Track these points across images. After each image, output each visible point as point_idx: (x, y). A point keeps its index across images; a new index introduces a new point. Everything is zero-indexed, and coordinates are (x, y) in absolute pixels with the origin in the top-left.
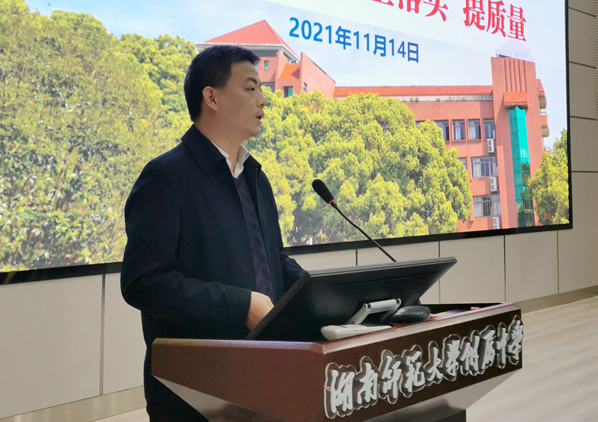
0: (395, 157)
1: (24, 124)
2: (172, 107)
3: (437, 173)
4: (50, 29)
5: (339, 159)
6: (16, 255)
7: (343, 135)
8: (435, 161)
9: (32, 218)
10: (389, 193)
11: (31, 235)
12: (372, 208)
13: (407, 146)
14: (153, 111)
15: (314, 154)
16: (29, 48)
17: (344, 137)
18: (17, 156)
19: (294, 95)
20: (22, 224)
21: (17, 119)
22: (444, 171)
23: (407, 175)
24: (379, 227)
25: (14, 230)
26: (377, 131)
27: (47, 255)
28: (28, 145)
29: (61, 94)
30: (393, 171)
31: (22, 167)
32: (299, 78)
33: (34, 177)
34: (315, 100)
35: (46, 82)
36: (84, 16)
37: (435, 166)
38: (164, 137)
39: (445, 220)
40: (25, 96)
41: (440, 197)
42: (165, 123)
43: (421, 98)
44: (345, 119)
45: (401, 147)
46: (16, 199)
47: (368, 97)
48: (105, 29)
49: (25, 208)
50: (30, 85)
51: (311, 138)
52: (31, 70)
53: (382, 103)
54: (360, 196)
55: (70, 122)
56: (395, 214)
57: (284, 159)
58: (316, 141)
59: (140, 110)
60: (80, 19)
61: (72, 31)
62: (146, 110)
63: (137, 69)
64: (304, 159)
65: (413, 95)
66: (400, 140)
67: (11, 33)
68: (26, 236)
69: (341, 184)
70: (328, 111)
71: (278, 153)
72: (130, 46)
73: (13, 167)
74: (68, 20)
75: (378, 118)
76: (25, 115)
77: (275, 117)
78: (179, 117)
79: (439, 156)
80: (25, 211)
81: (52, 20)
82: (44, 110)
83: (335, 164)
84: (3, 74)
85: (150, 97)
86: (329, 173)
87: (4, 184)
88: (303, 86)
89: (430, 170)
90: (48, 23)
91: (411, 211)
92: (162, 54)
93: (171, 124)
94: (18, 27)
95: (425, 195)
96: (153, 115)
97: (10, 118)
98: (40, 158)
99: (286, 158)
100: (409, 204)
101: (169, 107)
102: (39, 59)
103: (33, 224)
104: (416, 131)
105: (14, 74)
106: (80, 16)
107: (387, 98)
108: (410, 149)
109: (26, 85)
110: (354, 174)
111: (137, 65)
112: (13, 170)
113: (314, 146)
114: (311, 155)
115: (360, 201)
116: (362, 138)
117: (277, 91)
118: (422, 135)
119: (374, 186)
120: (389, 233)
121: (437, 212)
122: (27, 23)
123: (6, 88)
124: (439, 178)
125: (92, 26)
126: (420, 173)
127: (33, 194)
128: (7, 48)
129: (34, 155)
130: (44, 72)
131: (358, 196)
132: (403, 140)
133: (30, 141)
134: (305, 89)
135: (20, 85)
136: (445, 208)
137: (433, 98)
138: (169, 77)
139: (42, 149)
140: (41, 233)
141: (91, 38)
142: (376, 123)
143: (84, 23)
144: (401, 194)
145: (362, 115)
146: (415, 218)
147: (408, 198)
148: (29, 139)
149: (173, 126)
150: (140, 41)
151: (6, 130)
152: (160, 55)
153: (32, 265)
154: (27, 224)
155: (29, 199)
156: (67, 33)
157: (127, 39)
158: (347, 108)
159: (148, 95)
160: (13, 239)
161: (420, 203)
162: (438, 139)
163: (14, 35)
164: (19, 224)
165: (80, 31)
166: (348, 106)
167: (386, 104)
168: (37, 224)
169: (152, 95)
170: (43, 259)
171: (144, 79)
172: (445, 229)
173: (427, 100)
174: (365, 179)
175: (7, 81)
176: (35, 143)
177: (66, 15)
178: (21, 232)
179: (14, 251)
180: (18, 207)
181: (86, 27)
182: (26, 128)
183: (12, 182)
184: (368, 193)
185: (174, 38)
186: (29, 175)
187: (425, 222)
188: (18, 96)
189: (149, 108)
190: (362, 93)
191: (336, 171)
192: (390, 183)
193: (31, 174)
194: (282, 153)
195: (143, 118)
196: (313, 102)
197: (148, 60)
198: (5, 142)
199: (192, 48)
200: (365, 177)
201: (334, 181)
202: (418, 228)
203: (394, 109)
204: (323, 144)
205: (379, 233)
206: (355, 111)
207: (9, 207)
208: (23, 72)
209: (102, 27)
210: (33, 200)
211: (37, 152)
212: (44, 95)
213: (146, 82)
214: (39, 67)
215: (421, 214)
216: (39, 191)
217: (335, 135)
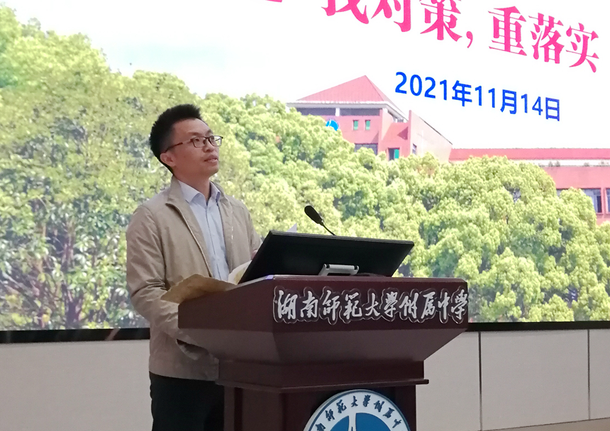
0: (529, 230)
1: (107, 184)
2: (260, 170)
3: (585, 250)
4: (132, 89)
5: (456, 230)
6: (100, 313)
7: (461, 203)
8: (583, 237)
9: (116, 278)
10: (521, 271)
11: (115, 295)
12: (500, 287)
13: (545, 218)
14: (240, 173)
15: (426, 223)
16: (111, 109)
17: (463, 205)
18: (101, 216)
19: (400, 157)
20: (106, 282)
21: (99, 178)
22: (595, 248)
23: (545, 251)
24: (507, 308)
25: (98, 289)
26: (505, 200)
27: (131, 315)
28: (111, 205)
29: (143, 154)
30: (527, 245)
31: (105, 227)
32: (406, 138)
33: (118, 237)
34: (427, 163)
35: (128, 142)
36: (166, 75)
37: (582, 242)
38: (253, 201)
39: (596, 306)
40: (108, 156)
41: (589, 278)
42: (253, 186)
43: (563, 163)
44: (464, 186)
45: (537, 218)
46: (100, 258)
47: (494, 161)
48: (188, 89)
49: (108, 267)
50: (112, 145)
51: (422, 206)
52: (112, 130)
53: (512, 167)
54: (484, 272)
55: (153, 183)
56: (530, 295)
57: (389, 228)
58: (428, 209)
59: (227, 172)
60: (162, 78)
61: (155, 90)
62: (232, 172)
63: (222, 129)
64: (413, 228)
65: (553, 158)
66: (536, 211)
67: (93, 93)
68: (110, 295)
69: (460, 258)
70: (442, 176)
71: (382, 221)
72: (214, 105)
73: (97, 226)
74: (150, 79)
75: (506, 185)
76: (108, 175)
77: (378, 182)
78: (268, 180)
79: (587, 230)
80: (109, 270)
81: (134, 80)
82: (127, 170)
83: (451, 236)
84: (86, 134)
85: (237, 159)
86: (445, 244)
87: (88, 242)
88: (412, 147)
89: (575, 246)
90: (130, 82)
91: (549, 293)
92: (250, 113)
93: (259, 187)
94: (100, 87)
95: (569, 275)
96: (240, 177)
97: (93, 177)
98: (123, 219)
99: (391, 226)
100: (547, 284)
101: (258, 170)
102: (121, 119)
103: (116, 283)
104: (556, 199)
105: (96, 134)
106: (162, 75)
107: (518, 162)
108: (549, 220)
109: (108, 145)
110: (476, 247)
111: (223, 126)
112: (96, 229)
113: (425, 215)
114: (422, 224)
115: (485, 278)
116: (486, 206)
117: (380, 153)
118: (565, 206)
119: (502, 262)
120: (522, 317)
121: (585, 295)
122: (109, 83)
123: (89, 148)
124: (588, 256)
125: (175, 85)
126: (563, 250)
127: (116, 254)
128: (89, 108)
129: (117, 215)
130: (126, 132)
131: (480, 272)
132: (539, 210)
133: (113, 200)
134: (414, 151)
135: (103, 145)
136: (596, 291)
137: (580, 163)
138: (257, 138)
139: (125, 209)
140: (125, 293)
141: (174, 97)
142: (504, 190)
143: (166, 82)
144: (537, 273)
145: (487, 182)
146: (555, 301)
147: (547, 278)
148: (112, 199)
149: (262, 189)
150: (226, 100)
151: (89, 189)
152: (247, 115)
153: (116, 324)
154: (111, 283)
155: (113, 258)
156: (149, 92)
157: (212, 98)
158: (467, 173)
159: (234, 157)
160: (97, 298)
161: (562, 283)
162: (587, 210)
163: (96, 95)
164: (103, 283)
165: (162, 90)
166: (467, 170)
167: (517, 168)
168: (121, 284)
169: (239, 157)
170: (127, 319)
171: (230, 140)
172: (595, 316)
173: (571, 164)
174: (490, 253)
175: (90, 141)
176: (118, 203)
177: (148, 74)
178: (105, 291)
179: (99, 309)
180: (102, 266)
181: (169, 86)
182: (109, 188)
183: (96, 241)
184: (494, 269)
185: (262, 97)
186: (112, 235)
187: (570, 306)
188: (100, 156)
189: (236, 170)
190: (487, 156)
191: (452, 243)
192: (522, 259)
193: (115, 234)
194: (388, 221)
195: (230, 180)
196: (424, 165)
197: (234, 120)
198: (88, 201)
199: (283, 106)
200: (490, 251)
201: (451, 254)
202: (560, 313)
203: (528, 175)
204: (437, 213)
205: (509, 315)
206: (477, 176)
207: (93, 266)
208: (105, 132)
209: (185, 86)
210: (117, 259)
211: (120, 212)
212: (127, 155)
213: (232, 143)
214: (121, 128)
215: (564, 297)
216: (122, 251)
217: (452, 203)
